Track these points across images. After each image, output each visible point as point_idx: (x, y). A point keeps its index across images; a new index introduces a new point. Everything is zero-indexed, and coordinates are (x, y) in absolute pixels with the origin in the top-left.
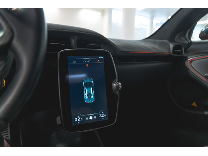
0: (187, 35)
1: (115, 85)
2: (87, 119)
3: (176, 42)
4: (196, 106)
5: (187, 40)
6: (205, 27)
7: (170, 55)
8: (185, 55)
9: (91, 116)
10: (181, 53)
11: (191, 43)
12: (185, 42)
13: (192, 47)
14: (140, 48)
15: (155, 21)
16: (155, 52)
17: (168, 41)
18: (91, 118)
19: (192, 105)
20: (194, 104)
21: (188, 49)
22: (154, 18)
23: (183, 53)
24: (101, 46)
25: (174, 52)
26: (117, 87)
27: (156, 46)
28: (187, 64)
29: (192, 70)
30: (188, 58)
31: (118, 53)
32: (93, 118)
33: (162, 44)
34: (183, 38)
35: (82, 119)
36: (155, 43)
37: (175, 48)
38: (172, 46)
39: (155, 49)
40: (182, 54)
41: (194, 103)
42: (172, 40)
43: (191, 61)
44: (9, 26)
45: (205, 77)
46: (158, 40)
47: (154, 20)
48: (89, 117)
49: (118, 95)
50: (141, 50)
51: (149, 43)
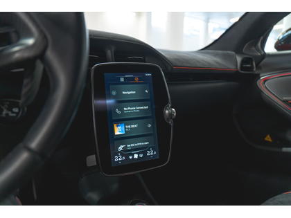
0: (259, 44)
1: (167, 112)
2: (131, 157)
3: (244, 54)
4: (270, 140)
5: (259, 51)
6: (283, 34)
7: (237, 71)
8: (257, 72)
9: (136, 153)
10: (251, 69)
11: (265, 55)
12: (256, 54)
13: (265, 60)
14: (198, 61)
15: (211, 25)
16: (218, 67)
17: (234, 53)
18: (136, 156)
19: (266, 139)
20: (268, 138)
21: (261, 63)
22: (210, 20)
23: (255, 70)
24: (146, 59)
25: (242, 68)
26: (171, 114)
27: (218, 60)
28: (260, 84)
29: (266, 92)
30: (261, 75)
31: (169, 68)
32: (138, 156)
33: (225, 57)
34: (254, 49)
35: (124, 158)
36: (216, 55)
37: (243, 62)
38: (239, 59)
39: (218, 63)
40: (252, 71)
41: (268, 136)
42: (238, 50)
43: (265, 80)
44: (41, 32)
45: (284, 101)
46: (220, 52)
47: (209, 24)
48: (133, 155)
49: (172, 125)
50: (199, 65)
51: (209, 56)
